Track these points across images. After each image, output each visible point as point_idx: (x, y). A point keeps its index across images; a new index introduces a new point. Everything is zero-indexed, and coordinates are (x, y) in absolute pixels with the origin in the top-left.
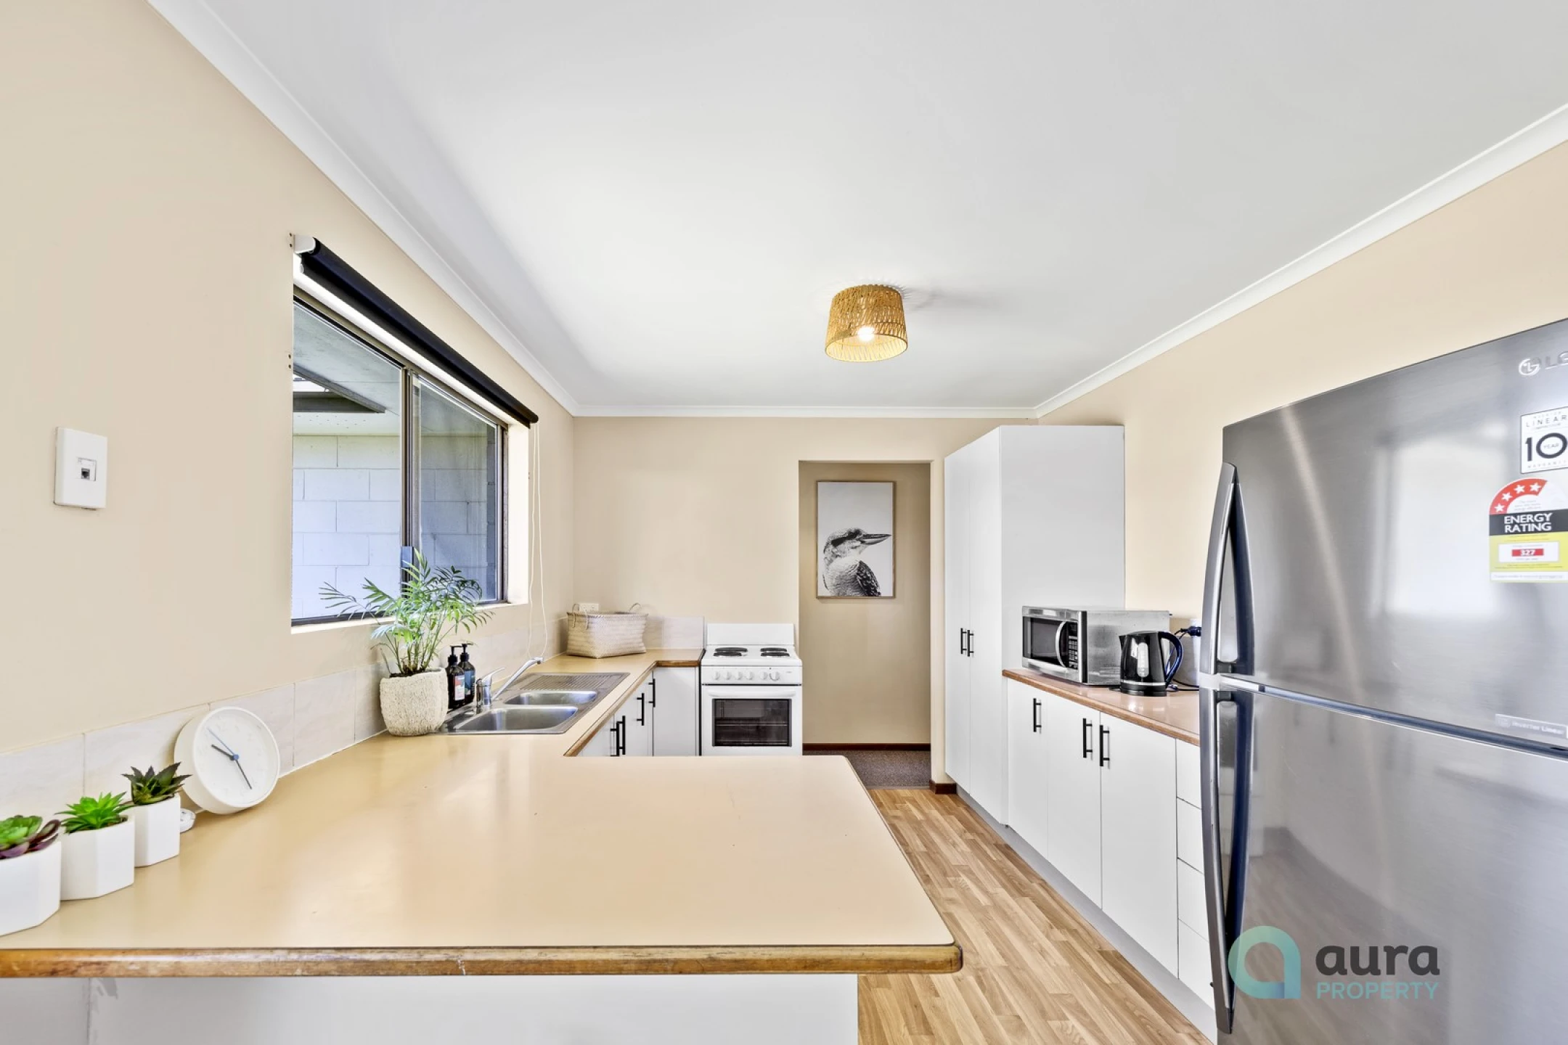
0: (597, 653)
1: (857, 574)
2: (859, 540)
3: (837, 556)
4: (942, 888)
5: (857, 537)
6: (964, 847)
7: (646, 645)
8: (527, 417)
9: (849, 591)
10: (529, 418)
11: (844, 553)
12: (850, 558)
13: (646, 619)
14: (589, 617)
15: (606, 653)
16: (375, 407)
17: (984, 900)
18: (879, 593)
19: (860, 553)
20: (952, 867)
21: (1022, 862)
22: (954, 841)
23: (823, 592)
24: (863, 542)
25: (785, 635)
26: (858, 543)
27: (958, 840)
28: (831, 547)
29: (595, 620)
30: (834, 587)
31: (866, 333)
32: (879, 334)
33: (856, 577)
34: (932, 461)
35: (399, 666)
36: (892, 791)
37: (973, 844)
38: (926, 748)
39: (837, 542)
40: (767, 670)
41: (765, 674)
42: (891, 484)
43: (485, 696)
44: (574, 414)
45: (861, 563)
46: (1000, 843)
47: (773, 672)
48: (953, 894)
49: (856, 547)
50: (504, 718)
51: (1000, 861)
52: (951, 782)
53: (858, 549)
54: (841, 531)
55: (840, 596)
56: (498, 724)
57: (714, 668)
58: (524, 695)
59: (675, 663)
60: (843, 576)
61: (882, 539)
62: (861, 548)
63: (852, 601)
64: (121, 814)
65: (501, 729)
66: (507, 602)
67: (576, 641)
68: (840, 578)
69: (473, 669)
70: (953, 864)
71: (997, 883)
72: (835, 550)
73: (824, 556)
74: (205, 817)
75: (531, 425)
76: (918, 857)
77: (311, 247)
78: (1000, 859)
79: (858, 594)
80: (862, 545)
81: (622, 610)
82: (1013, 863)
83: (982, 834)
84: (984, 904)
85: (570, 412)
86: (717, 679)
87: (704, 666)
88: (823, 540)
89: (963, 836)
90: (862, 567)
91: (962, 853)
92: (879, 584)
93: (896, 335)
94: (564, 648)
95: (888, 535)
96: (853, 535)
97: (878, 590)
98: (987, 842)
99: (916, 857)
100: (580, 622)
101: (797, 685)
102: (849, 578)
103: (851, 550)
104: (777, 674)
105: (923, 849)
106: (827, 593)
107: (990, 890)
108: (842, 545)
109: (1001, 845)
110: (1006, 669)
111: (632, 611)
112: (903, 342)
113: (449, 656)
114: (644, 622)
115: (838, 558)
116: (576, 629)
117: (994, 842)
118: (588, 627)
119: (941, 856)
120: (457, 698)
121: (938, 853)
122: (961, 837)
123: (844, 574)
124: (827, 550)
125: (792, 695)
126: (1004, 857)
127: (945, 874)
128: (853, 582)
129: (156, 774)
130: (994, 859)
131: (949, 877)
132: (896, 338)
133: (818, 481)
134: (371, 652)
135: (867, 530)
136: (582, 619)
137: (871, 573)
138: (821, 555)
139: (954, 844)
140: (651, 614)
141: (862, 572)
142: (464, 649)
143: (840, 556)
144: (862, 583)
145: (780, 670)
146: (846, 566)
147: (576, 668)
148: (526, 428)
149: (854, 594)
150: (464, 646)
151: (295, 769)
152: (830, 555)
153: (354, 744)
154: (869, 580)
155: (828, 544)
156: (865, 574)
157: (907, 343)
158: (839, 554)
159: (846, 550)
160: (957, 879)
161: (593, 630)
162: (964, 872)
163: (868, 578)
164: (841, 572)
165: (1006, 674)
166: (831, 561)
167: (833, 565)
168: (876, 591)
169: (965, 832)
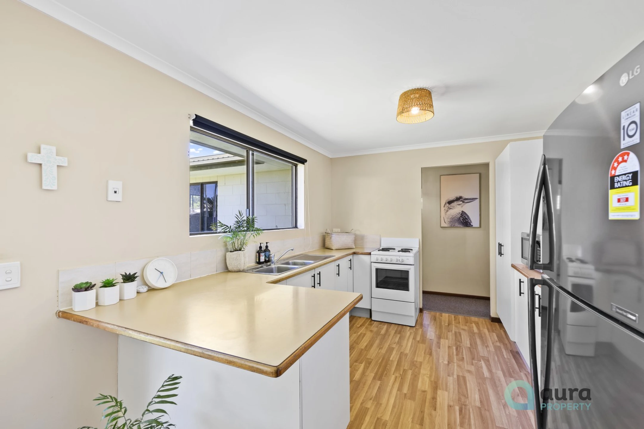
0: (333, 248)
1: (461, 217)
2: (461, 201)
3: (450, 209)
4: (467, 364)
5: (461, 200)
6: (492, 349)
7: (355, 246)
8: (303, 161)
9: (457, 224)
10: (304, 162)
11: (454, 207)
12: (457, 210)
13: (355, 235)
14: (331, 234)
15: (337, 248)
16: (261, 162)
17: (486, 374)
18: (472, 226)
19: (462, 207)
20: (479, 356)
21: (521, 361)
22: (488, 345)
23: (444, 225)
24: (463, 202)
25: (415, 244)
26: (461, 202)
27: (490, 344)
28: (447, 205)
29: (333, 235)
30: (449, 223)
31: (415, 110)
32: (420, 110)
33: (460, 218)
34: (489, 162)
35: (233, 249)
36: (468, 318)
37: (497, 349)
38: (488, 299)
39: (450, 202)
40: (398, 258)
41: (397, 259)
42: (478, 175)
43: (272, 261)
44: (330, 157)
45: (462, 211)
46: (514, 350)
47: (401, 259)
48: (472, 369)
49: (460, 204)
50: (277, 269)
51: (508, 359)
52: (498, 317)
53: (461, 205)
54: (452, 197)
55: (452, 226)
56: (274, 271)
57: (377, 255)
58: (290, 262)
59: (361, 253)
60: (454, 218)
61: (474, 200)
62: (462, 205)
63: (459, 229)
64: (115, 284)
65: (275, 273)
66: (297, 228)
67: (328, 244)
68: (452, 218)
69: (269, 251)
70: (481, 355)
71: (500, 368)
72: (449, 206)
73: (444, 209)
74: (151, 289)
75: (305, 163)
76: (464, 349)
77: (194, 117)
78: (509, 357)
79: (461, 226)
80: (463, 203)
81: (348, 232)
82: (515, 361)
83: (506, 344)
84: (485, 376)
85: (329, 156)
86: (377, 260)
87: (372, 255)
88: (444, 201)
89: (495, 344)
90: (463, 214)
91: (489, 352)
92: (472, 221)
93: (428, 110)
94: (325, 246)
95: (477, 198)
96: (458, 199)
97: (471, 224)
98: (506, 349)
99: (462, 349)
100: (329, 236)
101: (412, 265)
102: (456, 218)
103: (458, 206)
104: (402, 259)
105: (469, 345)
106: (446, 225)
107: (494, 371)
108: (453, 204)
109: (513, 351)
110: (513, 263)
111: (351, 232)
112: (432, 113)
113: (259, 246)
114: (354, 236)
115: (451, 209)
116: (328, 238)
117: (510, 349)
118: (331, 238)
119: (476, 350)
120: (261, 261)
121: (475, 349)
122: (493, 344)
123: (454, 217)
124: (445, 206)
125: (409, 269)
126: (512, 357)
127: (473, 359)
128: (459, 220)
129: (131, 275)
130: (506, 357)
131: (474, 360)
132: (429, 111)
133: (441, 176)
134: (224, 244)
135: (465, 196)
136: (329, 235)
137: (468, 216)
138: (443, 209)
139: (487, 346)
140: (358, 233)
141: (463, 216)
142: (267, 244)
143: (452, 209)
144: (463, 221)
145: (403, 258)
146: (455, 213)
147: (328, 253)
148: (303, 165)
149: (459, 225)
150: (267, 243)
151: (191, 279)
152: (447, 208)
153: (216, 273)
154: (467, 219)
155: (446, 203)
156: (465, 217)
157: (434, 114)
158: (451, 207)
159: (455, 206)
160: (478, 362)
161: (332, 239)
162: (484, 360)
163: (466, 218)
164: (452, 216)
165: (513, 266)
166: (447, 211)
167: (448, 213)
168: (470, 225)
169: (497, 342)
